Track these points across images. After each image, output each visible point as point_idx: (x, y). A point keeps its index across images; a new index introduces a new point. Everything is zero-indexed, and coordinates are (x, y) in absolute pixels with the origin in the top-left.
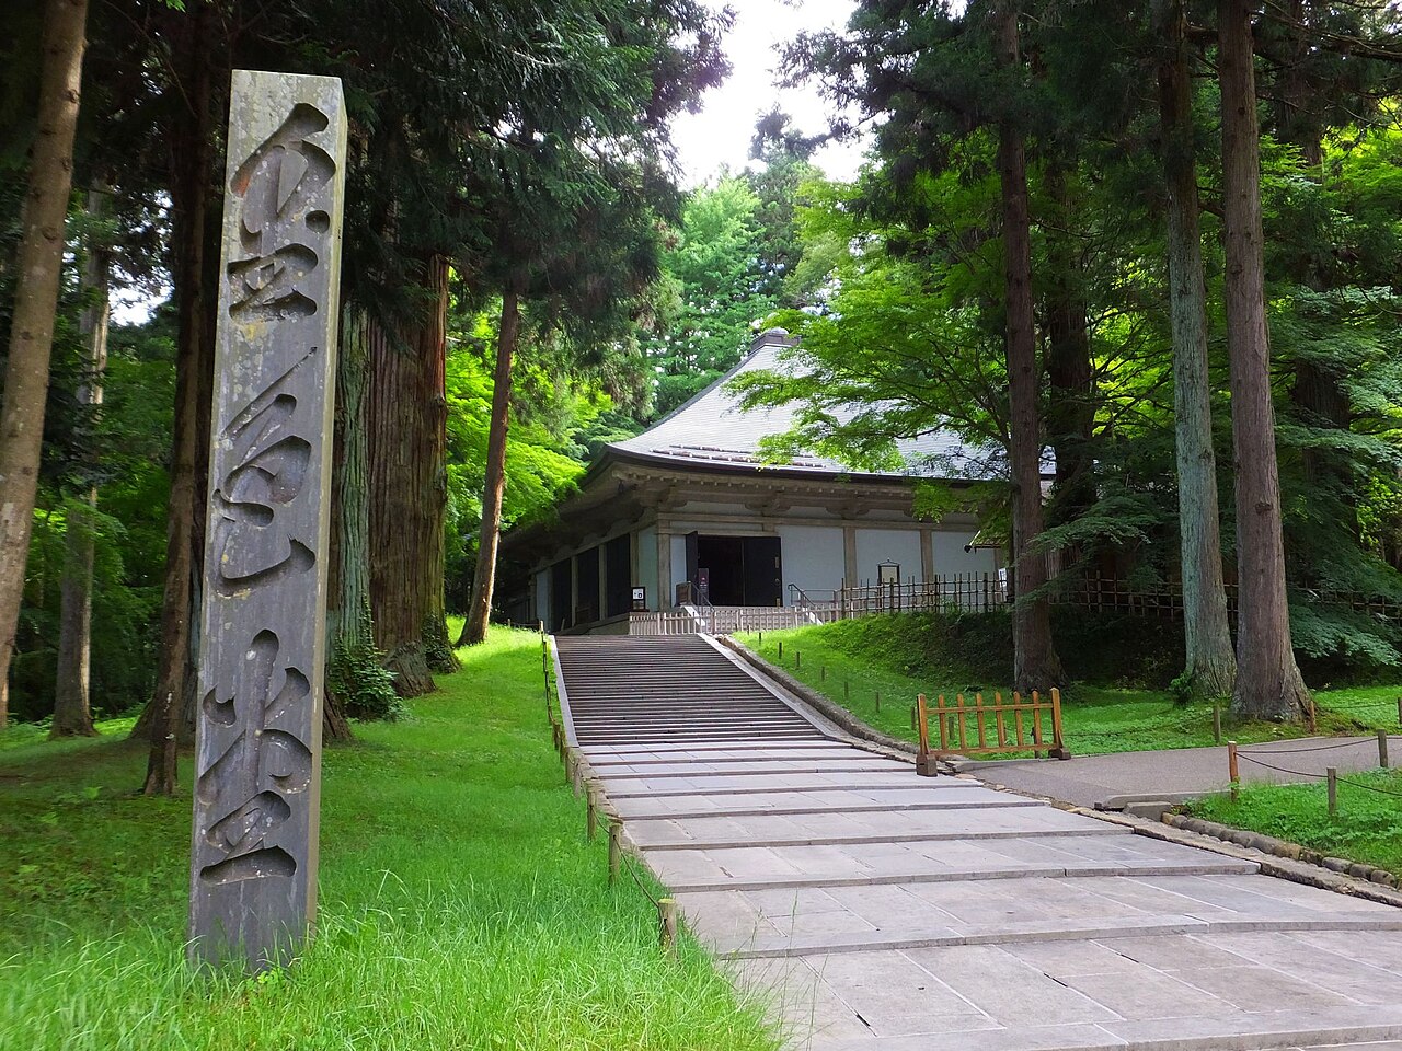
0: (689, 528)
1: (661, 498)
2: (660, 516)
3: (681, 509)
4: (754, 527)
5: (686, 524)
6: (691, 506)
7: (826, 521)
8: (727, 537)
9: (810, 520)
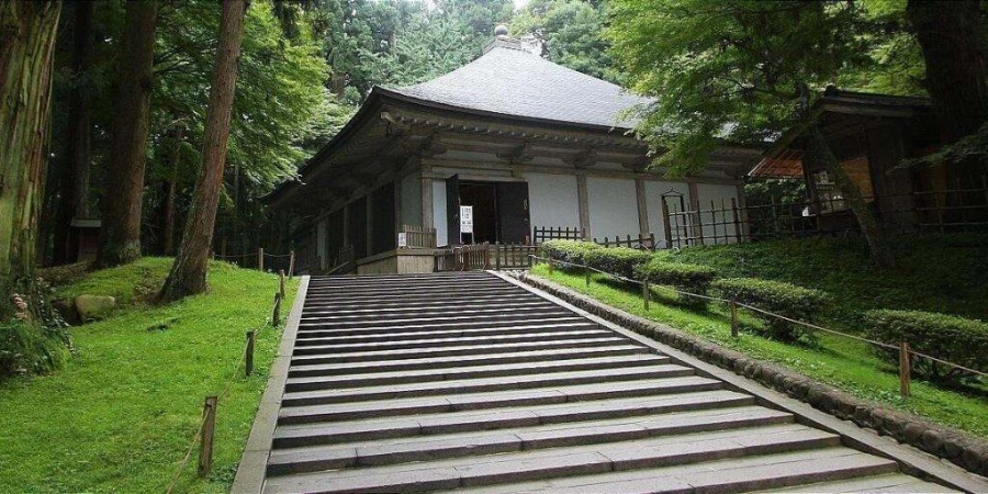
0: (449, 173)
1: (425, 145)
2: (424, 161)
3: (441, 156)
4: (504, 173)
5: (446, 170)
6: (450, 154)
7: (563, 170)
8: (482, 182)
9: (549, 169)
